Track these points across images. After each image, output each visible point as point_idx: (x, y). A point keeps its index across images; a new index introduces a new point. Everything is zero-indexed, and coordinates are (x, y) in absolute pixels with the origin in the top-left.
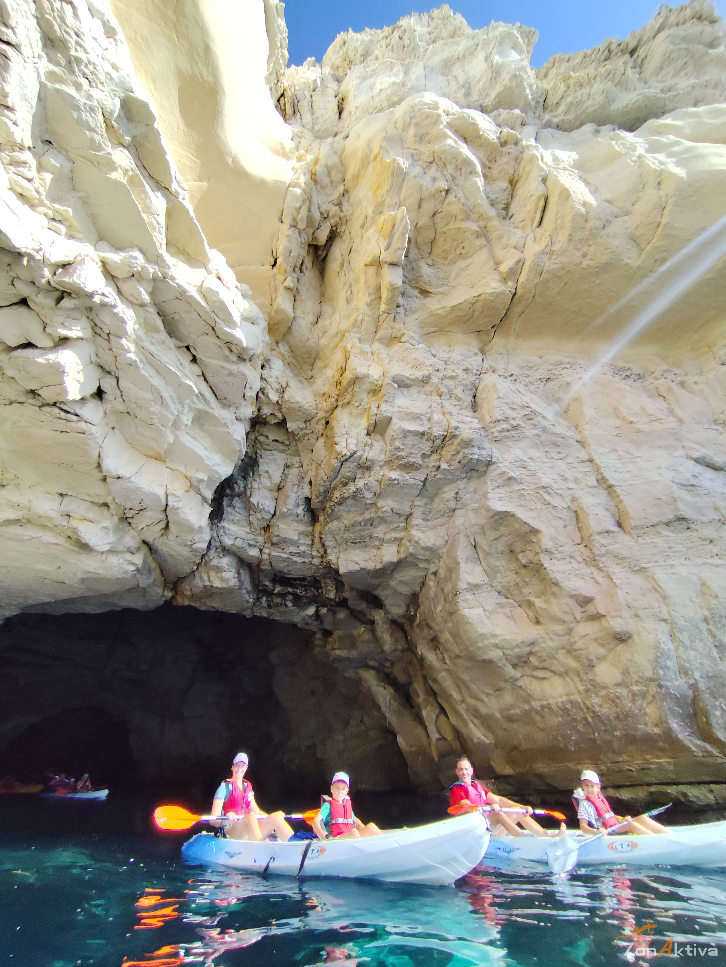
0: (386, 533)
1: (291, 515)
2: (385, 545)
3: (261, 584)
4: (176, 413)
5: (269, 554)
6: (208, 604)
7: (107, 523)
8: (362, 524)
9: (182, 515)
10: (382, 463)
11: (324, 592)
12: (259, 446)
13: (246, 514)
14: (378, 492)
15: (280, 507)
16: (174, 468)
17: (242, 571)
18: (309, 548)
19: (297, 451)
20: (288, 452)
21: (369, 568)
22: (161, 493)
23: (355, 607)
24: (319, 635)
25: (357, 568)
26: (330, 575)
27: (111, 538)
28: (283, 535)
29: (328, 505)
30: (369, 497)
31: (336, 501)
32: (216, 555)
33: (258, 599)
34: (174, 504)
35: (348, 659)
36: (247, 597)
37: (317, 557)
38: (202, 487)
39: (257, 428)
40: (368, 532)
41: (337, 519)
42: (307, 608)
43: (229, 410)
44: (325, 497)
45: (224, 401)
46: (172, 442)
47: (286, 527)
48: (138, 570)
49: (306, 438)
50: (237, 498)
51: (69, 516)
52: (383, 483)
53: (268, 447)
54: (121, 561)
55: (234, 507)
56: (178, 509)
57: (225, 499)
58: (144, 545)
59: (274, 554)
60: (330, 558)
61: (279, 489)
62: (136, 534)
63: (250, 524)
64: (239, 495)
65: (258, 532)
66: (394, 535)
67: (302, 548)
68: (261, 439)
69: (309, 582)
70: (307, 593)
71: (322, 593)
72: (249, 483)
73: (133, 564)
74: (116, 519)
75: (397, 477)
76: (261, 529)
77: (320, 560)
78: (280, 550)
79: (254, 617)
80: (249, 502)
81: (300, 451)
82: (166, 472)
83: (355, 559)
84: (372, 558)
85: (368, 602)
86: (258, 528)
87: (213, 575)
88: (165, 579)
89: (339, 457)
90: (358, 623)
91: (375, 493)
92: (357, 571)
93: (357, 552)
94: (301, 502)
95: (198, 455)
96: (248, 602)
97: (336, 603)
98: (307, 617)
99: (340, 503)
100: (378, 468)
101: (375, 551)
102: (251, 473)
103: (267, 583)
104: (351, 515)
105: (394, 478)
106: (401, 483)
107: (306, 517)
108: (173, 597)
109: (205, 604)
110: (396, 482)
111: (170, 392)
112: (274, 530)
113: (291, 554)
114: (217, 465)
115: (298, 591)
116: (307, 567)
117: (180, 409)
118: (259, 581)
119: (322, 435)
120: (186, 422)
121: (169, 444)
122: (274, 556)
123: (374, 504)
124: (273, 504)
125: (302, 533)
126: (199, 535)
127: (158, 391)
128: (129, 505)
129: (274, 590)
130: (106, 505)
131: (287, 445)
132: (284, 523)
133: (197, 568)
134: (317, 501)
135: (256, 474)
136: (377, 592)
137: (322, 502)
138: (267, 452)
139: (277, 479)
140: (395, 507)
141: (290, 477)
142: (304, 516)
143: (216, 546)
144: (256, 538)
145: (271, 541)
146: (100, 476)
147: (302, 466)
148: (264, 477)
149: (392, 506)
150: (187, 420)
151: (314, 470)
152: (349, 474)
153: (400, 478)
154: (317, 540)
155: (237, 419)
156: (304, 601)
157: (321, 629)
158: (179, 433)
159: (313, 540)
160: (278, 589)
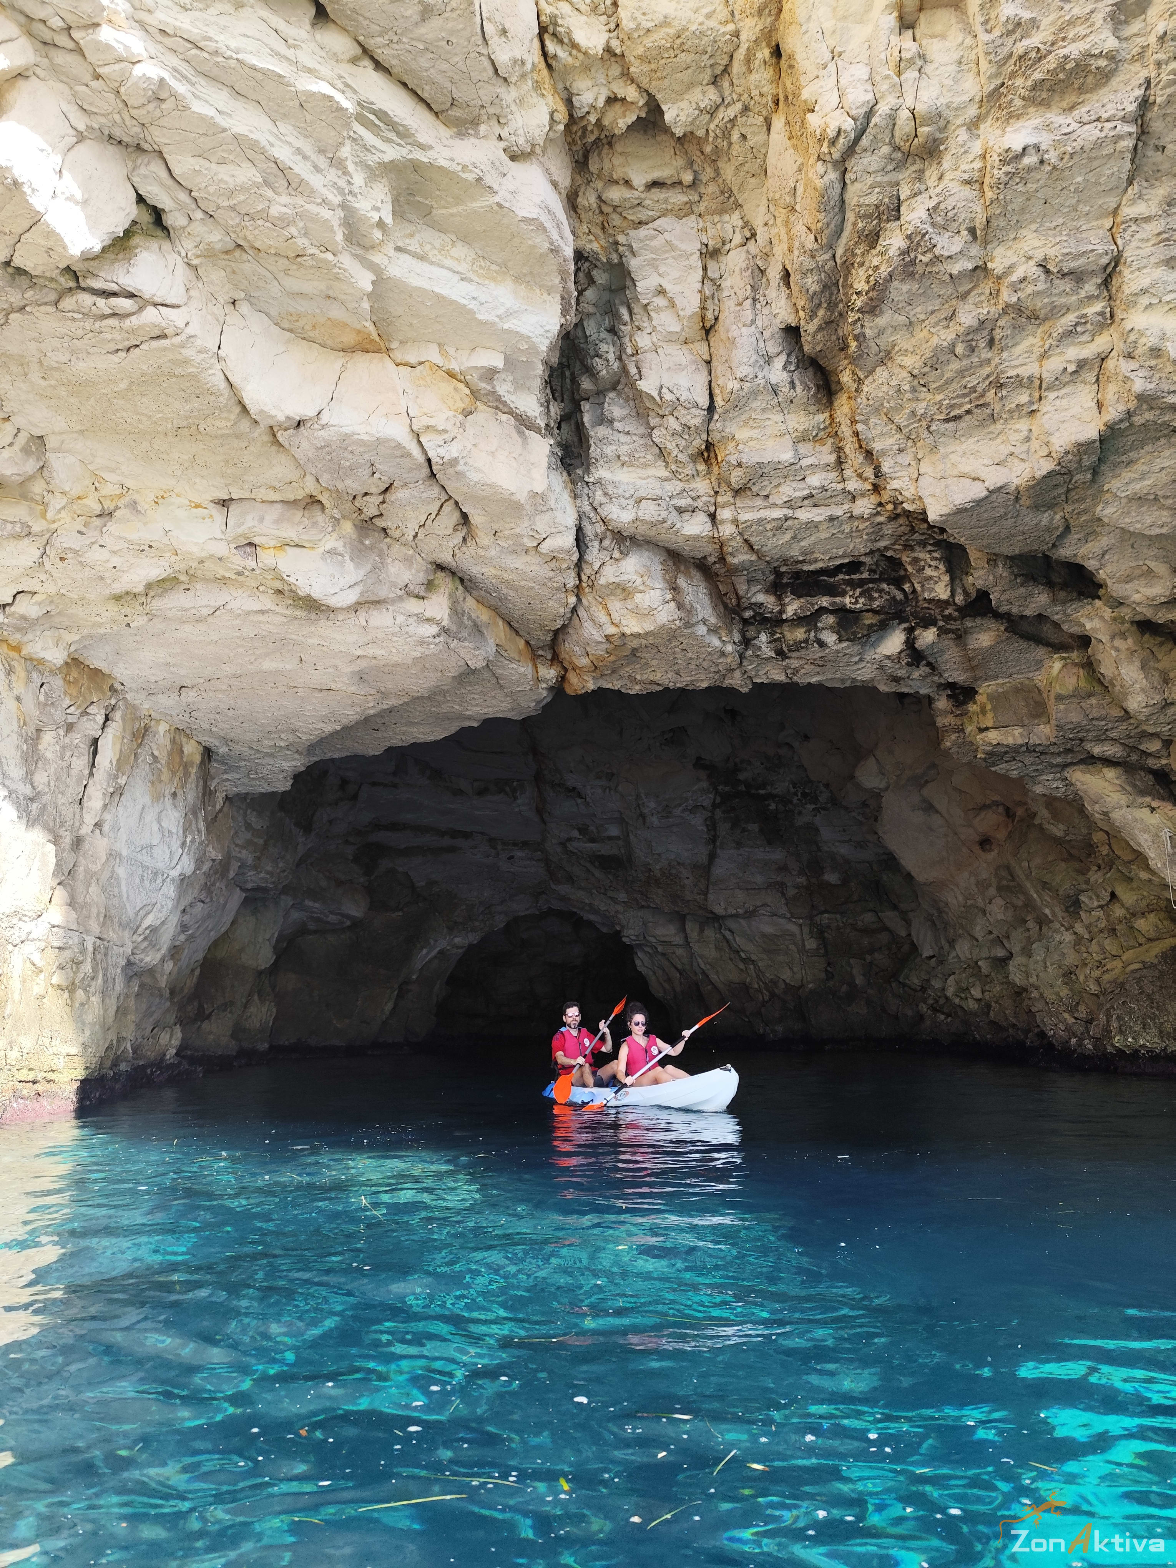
0: (1044, 356)
1: (755, 393)
2: (1052, 395)
3: (745, 603)
4: (336, 199)
5: (735, 522)
6: (638, 677)
7: (331, 542)
8: (960, 349)
9: (474, 476)
10: (972, 111)
11: (918, 587)
12: (616, 220)
13: (642, 430)
14: (980, 222)
15: (721, 381)
16: (413, 360)
17: (682, 582)
18: (833, 475)
19: (727, 192)
20: (702, 208)
21: (1017, 482)
22: (399, 432)
23: (1015, 610)
24: (942, 703)
25: (978, 491)
26: (916, 536)
27: (353, 572)
28: (750, 457)
29: (846, 329)
30: (955, 248)
31: (859, 304)
32: (605, 556)
33: (746, 642)
34: (442, 451)
35: (1029, 749)
36: (716, 643)
37: (863, 495)
38: (503, 388)
39: (593, 167)
40: (987, 370)
41: (883, 363)
42: (880, 639)
43: (476, 136)
44: (832, 306)
45: (455, 112)
46: (370, 288)
47: (754, 433)
48: (445, 631)
49: (735, 136)
50: (612, 395)
51: (251, 544)
52: (987, 181)
53: (643, 214)
54: (400, 619)
55: (611, 422)
56: (454, 462)
57: (585, 406)
58: (440, 575)
59: (746, 516)
60: (895, 484)
61: (707, 331)
62: (411, 552)
63: (662, 453)
64: (614, 388)
65: (689, 470)
66: (1074, 353)
67: (815, 480)
68: (615, 194)
69: (871, 571)
70: (871, 599)
71: (914, 591)
72: (626, 340)
73: (428, 620)
74: (348, 527)
75: (1031, 140)
76: (691, 456)
77: (874, 499)
78: (759, 502)
79: (759, 688)
80: (640, 393)
81: (735, 192)
82: (399, 377)
83: (969, 466)
84: (1019, 450)
85: (1050, 584)
86: (683, 457)
87: (615, 605)
88: (527, 643)
89: (825, 149)
90: (1040, 652)
91: (972, 231)
92: (979, 502)
93: (970, 444)
94: (772, 349)
95: (453, 302)
96: (723, 654)
97: (959, 609)
98: (888, 663)
99: (873, 309)
100: (963, 135)
101: (1023, 425)
102: (624, 311)
103: (761, 598)
104: (921, 335)
105: (1018, 147)
106: (1052, 157)
107: (799, 388)
108: (563, 679)
109: (632, 679)
110: (1030, 160)
111: (291, 139)
112: (727, 454)
113: (789, 504)
114: (509, 314)
115: (847, 600)
116: (847, 528)
117: (342, 183)
118: (739, 598)
119: (777, 103)
120: (375, 216)
121: (369, 295)
122: (749, 524)
123: (981, 270)
124: (702, 379)
125: (803, 438)
126: (547, 517)
127: (254, 146)
128: (353, 485)
129: (781, 612)
130: (313, 502)
131: (694, 185)
132: (745, 424)
133: (579, 600)
134: (812, 327)
135: (636, 309)
136: (1066, 552)
137: (829, 324)
138: (643, 232)
139: (690, 303)
140: (1052, 252)
141: (726, 284)
142: (793, 385)
143: (596, 535)
144: (687, 486)
145: (729, 484)
146: (260, 432)
147: (754, 235)
148: (658, 309)
149: (1039, 255)
150: (377, 209)
151: (783, 232)
152: (873, 199)
153: (1045, 140)
154: (849, 447)
155: (513, 158)
156: (867, 622)
157: (939, 686)
158: (377, 258)
159: (839, 450)
160: (793, 607)
